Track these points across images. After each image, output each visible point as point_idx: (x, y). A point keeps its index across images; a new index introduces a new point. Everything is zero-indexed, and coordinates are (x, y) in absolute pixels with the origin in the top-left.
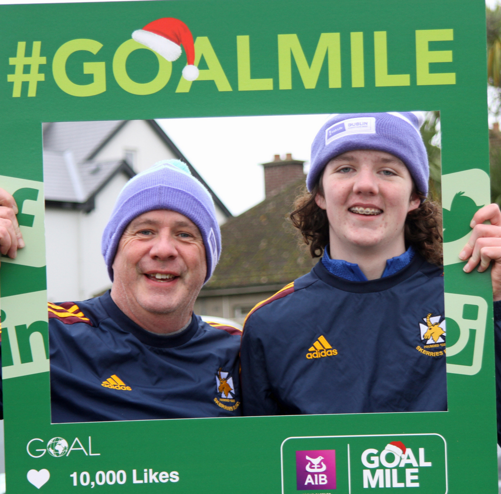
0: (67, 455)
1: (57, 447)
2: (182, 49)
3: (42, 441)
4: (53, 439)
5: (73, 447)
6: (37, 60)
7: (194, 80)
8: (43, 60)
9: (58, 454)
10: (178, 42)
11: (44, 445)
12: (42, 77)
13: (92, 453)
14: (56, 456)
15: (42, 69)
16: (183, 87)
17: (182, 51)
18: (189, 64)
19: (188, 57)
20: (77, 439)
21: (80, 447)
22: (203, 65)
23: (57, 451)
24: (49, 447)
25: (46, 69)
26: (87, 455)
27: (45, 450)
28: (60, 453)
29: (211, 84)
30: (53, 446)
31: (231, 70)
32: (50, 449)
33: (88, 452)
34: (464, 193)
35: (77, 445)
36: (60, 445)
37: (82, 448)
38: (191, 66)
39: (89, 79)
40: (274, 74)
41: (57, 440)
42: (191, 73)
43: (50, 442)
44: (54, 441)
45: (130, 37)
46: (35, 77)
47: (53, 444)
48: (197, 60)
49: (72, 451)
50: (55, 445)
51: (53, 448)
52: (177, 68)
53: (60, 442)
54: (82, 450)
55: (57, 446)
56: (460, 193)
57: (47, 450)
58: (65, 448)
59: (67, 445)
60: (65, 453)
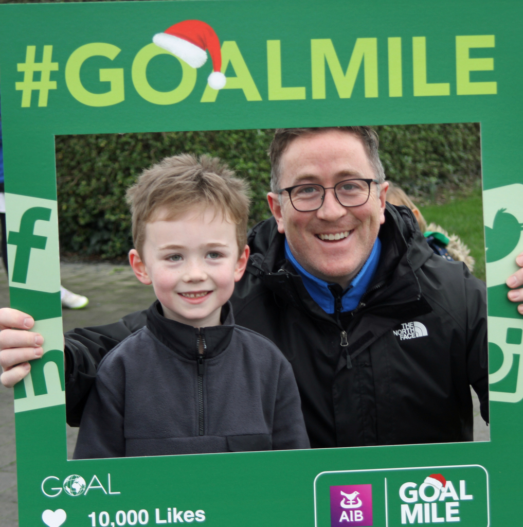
0: (85, 494)
1: (74, 486)
2: (208, 55)
3: (58, 479)
4: (69, 477)
5: (91, 486)
6: (48, 66)
7: (220, 88)
8: (55, 67)
9: (75, 493)
10: (203, 47)
11: (60, 484)
12: (53, 85)
13: (111, 492)
14: (73, 495)
15: (54, 76)
16: (209, 97)
17: (208, 57)
18: (215, 71)
19: (214, 63)
20: (95, 476)
21: (99, 485)
22: (230, 73)
23: (74, 489)
24: (66, 485)
25: (58, 76)
26: (106, 493)
27: (61, 489)
28: (77, 491)
29: (239, 92)
30: (69, 484)
31: (260, 78)
32: (67, 487)
33: (107, 491)
34: (505, 209)
35: (95, 483)
36: (77, 483)
37: (101, 486)
38: (217, 73)
39: (105, 87)
40: (306, 82)
41: (74, 477)
42: (217, 81)
43: (67, 480)
44: (70, 479)
45: (151, 41)
46: (46, 86)
47: (69, 482)
48: (224, 66)
49: (90, 489)
50: (72, 483)
51: (69, 487)
52: (203, 74)
53: (77, 480)
54: (101, 489)
56: (502, 210)
57: (63, 489)
58: (83, 487)
59: (84, 484)
60: (82, 492)
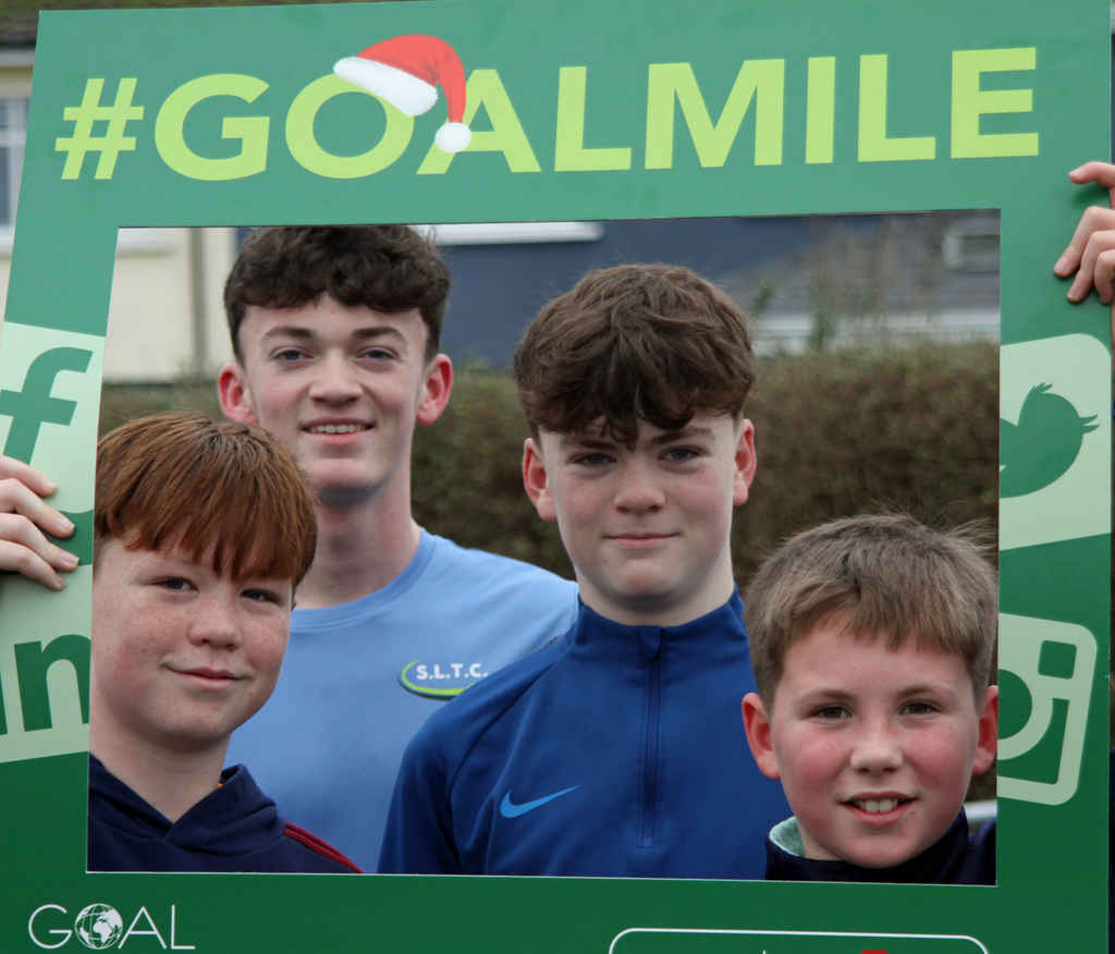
0: (120, 947)
1: (98, 927)
2: (439, 92)
3: (65, 911)
4: (89, 908)
5: (134, 930)
7: (458, 150)
8: (138, 113)
9: (98, 943)
10: (431, 78)
11: (67, 921)
12: (130, 144)
13: (176, 944)
14: (94, 947)
15: (131, 128)
16: (434, 164)
17: (439, 97)
18: (451, 120)
19: (450, 107)
20: (143, 909)
21: (151, 929)
22: (482, 122)
23: (98, 935)
24: (80, 925)
25: (142, 130)
26: (165, 947)
27: (70, 932)
28: (104, 940)
29: (497, 158)
30: (88, 924)
31: (541, 134)
32: (82, 929)
33: (168, 942)
34: (1050, 386)
35: (143, 925)
36: (104, 921)
37: (155, 932)
38: (456, 125)
39: (233, 148)
40: (636, 140)
41: (99, 910)
42: (454, 138)
43: (83, 914)
44: (90, 912)
45: (330, 71)
46: (116, 143)
47: (88, 919)
48: (470, 111)
49: (130, 936)
50: (94, 922)
51: (87, 929)
52: (425, 128)
53: (104, 915)
54: (155, 936)
55: (96, 924)
56: (1042, 388)
57: (74, 933)
58: (116, 930)
59: (120, 924)
60: (113, 940)
